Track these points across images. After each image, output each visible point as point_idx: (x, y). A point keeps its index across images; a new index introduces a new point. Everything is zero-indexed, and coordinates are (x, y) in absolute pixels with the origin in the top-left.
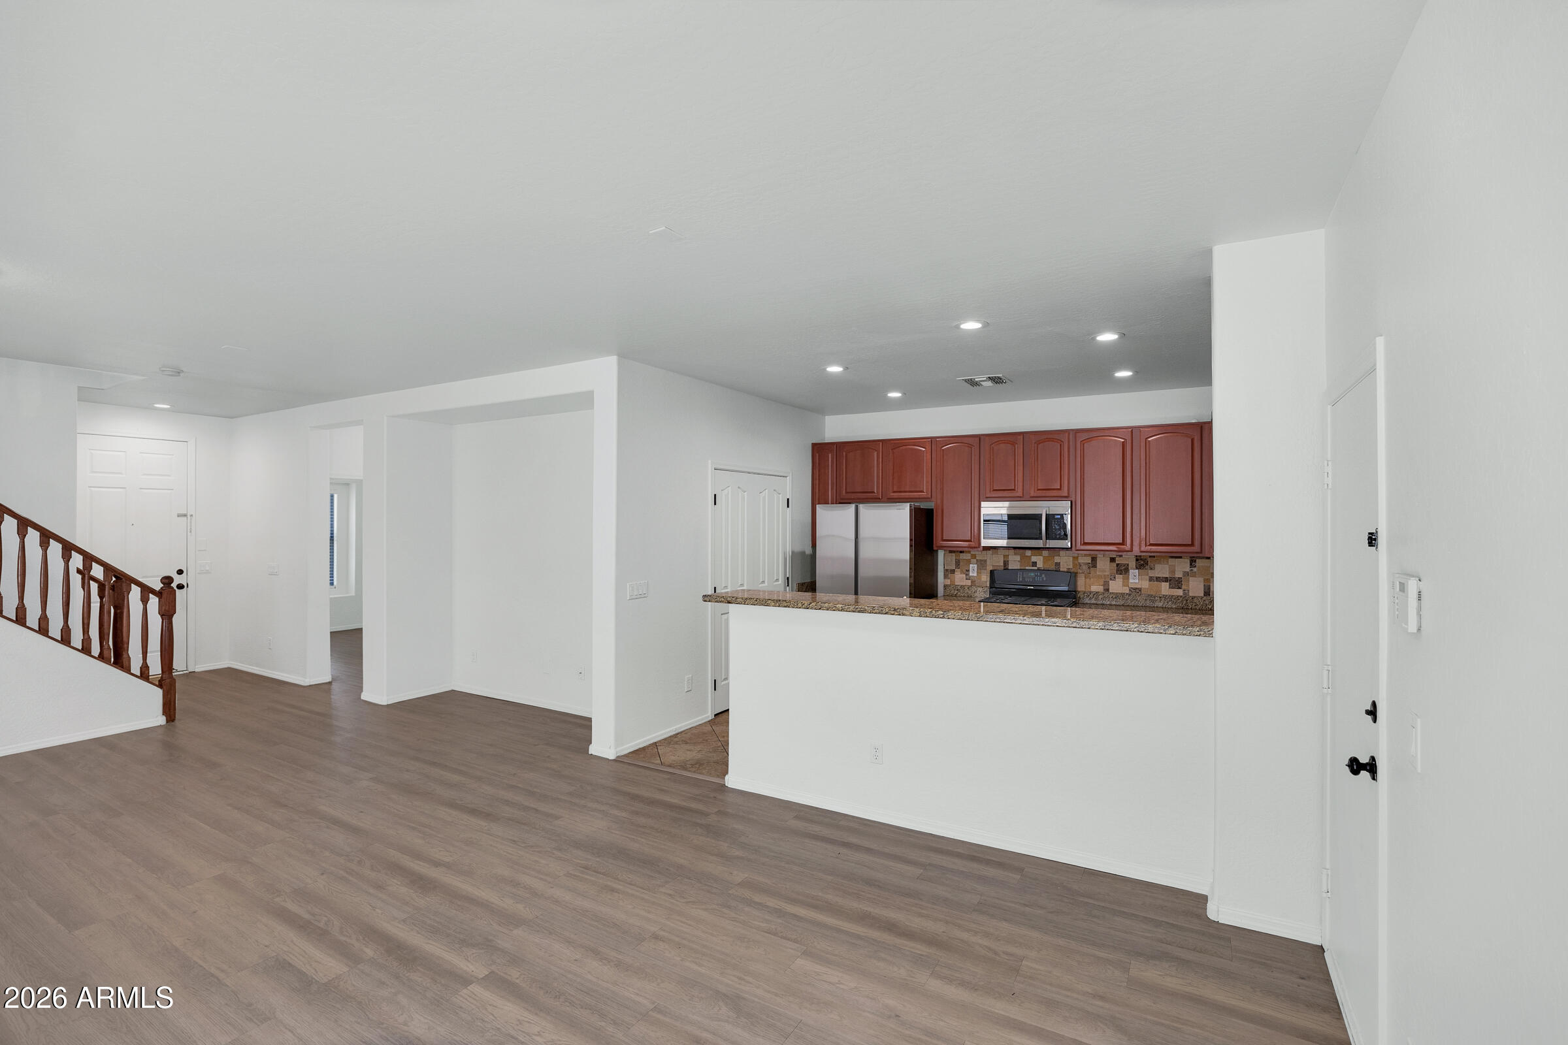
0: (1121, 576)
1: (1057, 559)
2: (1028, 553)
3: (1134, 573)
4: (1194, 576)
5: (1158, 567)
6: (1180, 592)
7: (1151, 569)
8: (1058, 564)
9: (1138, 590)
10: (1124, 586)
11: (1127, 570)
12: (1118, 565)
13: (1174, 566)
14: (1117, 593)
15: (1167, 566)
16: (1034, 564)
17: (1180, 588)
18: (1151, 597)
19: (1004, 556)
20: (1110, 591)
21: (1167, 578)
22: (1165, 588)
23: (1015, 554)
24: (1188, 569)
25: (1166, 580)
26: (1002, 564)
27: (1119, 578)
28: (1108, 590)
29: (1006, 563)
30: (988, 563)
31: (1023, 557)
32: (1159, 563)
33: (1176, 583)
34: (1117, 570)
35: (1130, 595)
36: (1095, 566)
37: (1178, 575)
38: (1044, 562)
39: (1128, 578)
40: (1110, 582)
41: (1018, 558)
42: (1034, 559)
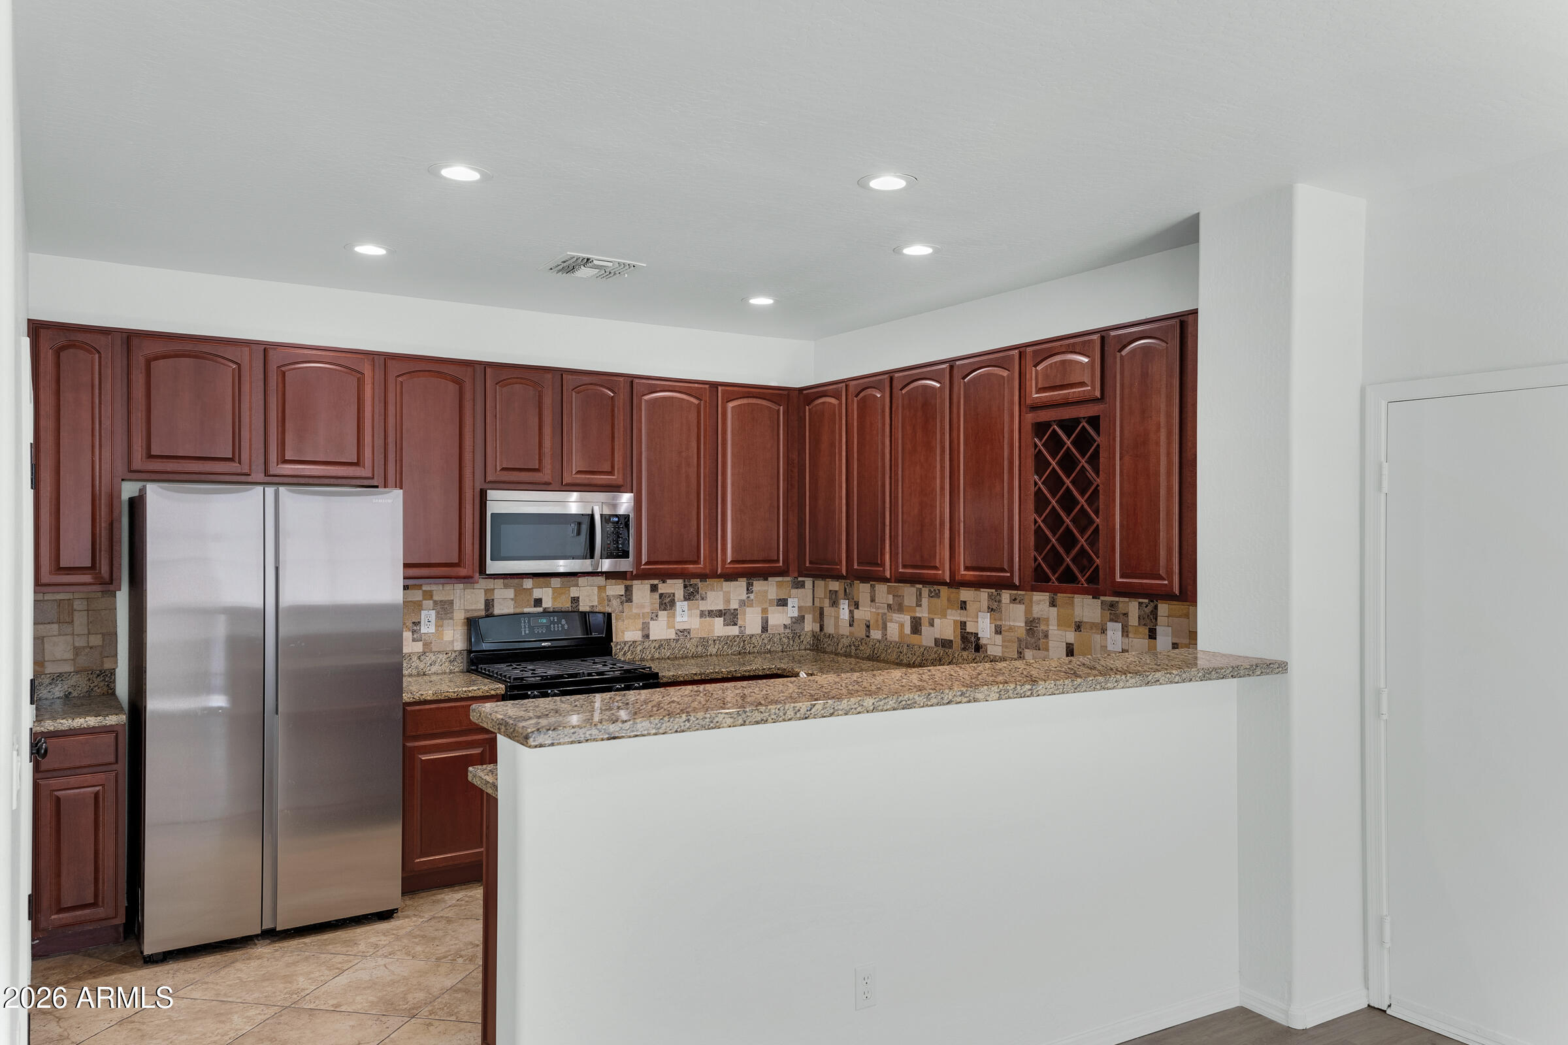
0: (666, 612)
1: (574, 592)
2: (528, 583)
3: (681, 606)
4: (751, 606)
5: (711, 595)
6: (734, 631)
7: (703, 599)
8: (575, 600)
9: (685, 632)
10: (669, 627)
11: (672, 603)
12: (661, 595)
13: (729, 592)
14: (661, 640)
15: (721, 593)
16: (538, 602)
17: (735, 624)
18: (704, 642)
19: (487, 591)
20: (651, 638)
21: (721, 611)
22: (719, 628)
23: (506, 586)
24: (744, 597)
25: (720, 614)
26: (483, 607)
27: (663, 615)
28: (647, 636)
29: (489, 604)
30: (456, 606)
31: (520, 591)
32: (712, 590)
33: (731, 617)
34: (661, 604)
35: (677, 640)
36: (630, 600)
37: (734, 605)
38: (554, 599)
39: (674, 616)
40: (652, 623)
41: (510, 593)
42: (537, 593)
